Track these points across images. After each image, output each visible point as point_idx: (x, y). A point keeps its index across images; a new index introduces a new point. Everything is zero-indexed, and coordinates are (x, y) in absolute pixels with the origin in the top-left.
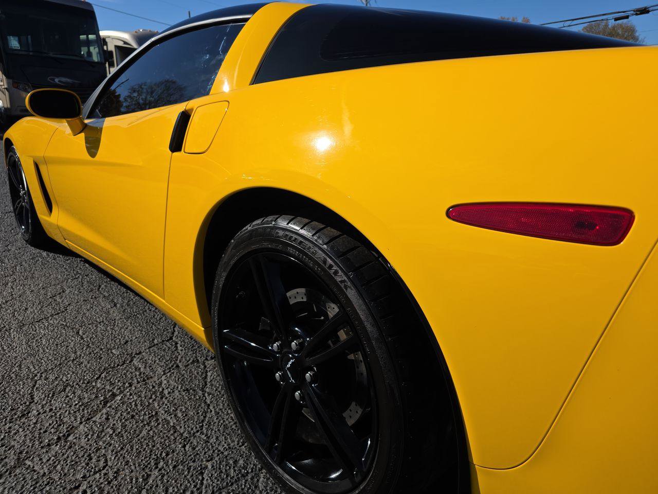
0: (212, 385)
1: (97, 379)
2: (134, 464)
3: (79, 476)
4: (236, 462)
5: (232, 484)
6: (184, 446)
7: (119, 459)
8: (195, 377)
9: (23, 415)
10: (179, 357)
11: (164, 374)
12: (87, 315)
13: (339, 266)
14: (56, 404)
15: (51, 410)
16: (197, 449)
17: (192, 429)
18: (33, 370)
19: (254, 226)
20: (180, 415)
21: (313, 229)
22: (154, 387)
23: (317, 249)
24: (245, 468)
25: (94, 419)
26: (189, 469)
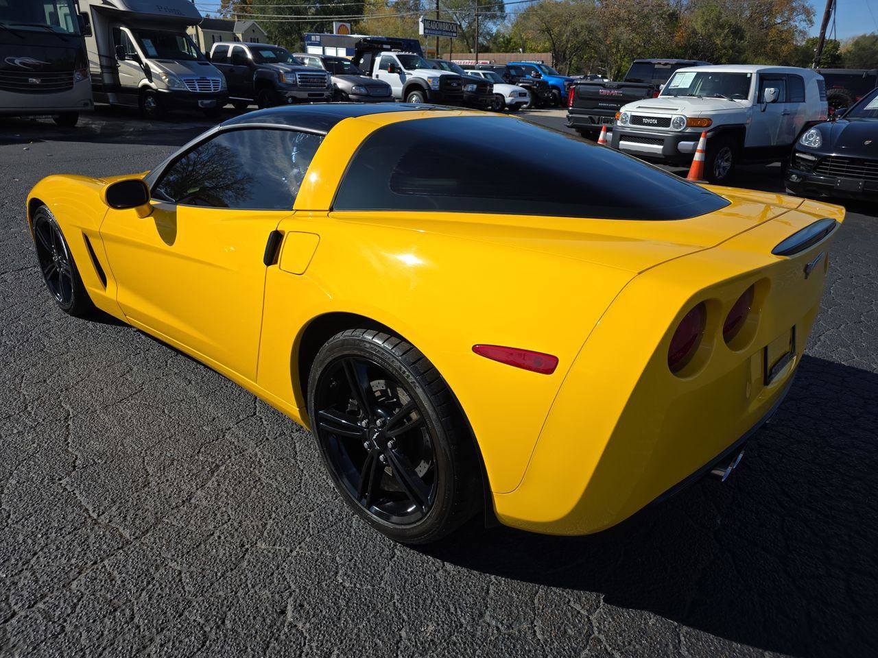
0: (302, 454)
1: (198, 453)
2: (252, 517)
3: (211, 527)
4: (332, 511)
5: (332, 526)
6: (289, 502)
7: (238, 514)
8: (286, 448)
9: (145, 486)
10: (267, 431)
11: (257, 446)
12: (165, 393)
13: (410, 372)
14: (171, 476)
15: (167, 480)
16: (300, 503)
17: (292, 489)
18: (136, 448)
19: (345, 336)
20: (280, 479)
21: (392, 344)
22: (251, 458)
23: (394, 359)
24: (340, 514)
25: (207, 485)
26: (296, 517)
